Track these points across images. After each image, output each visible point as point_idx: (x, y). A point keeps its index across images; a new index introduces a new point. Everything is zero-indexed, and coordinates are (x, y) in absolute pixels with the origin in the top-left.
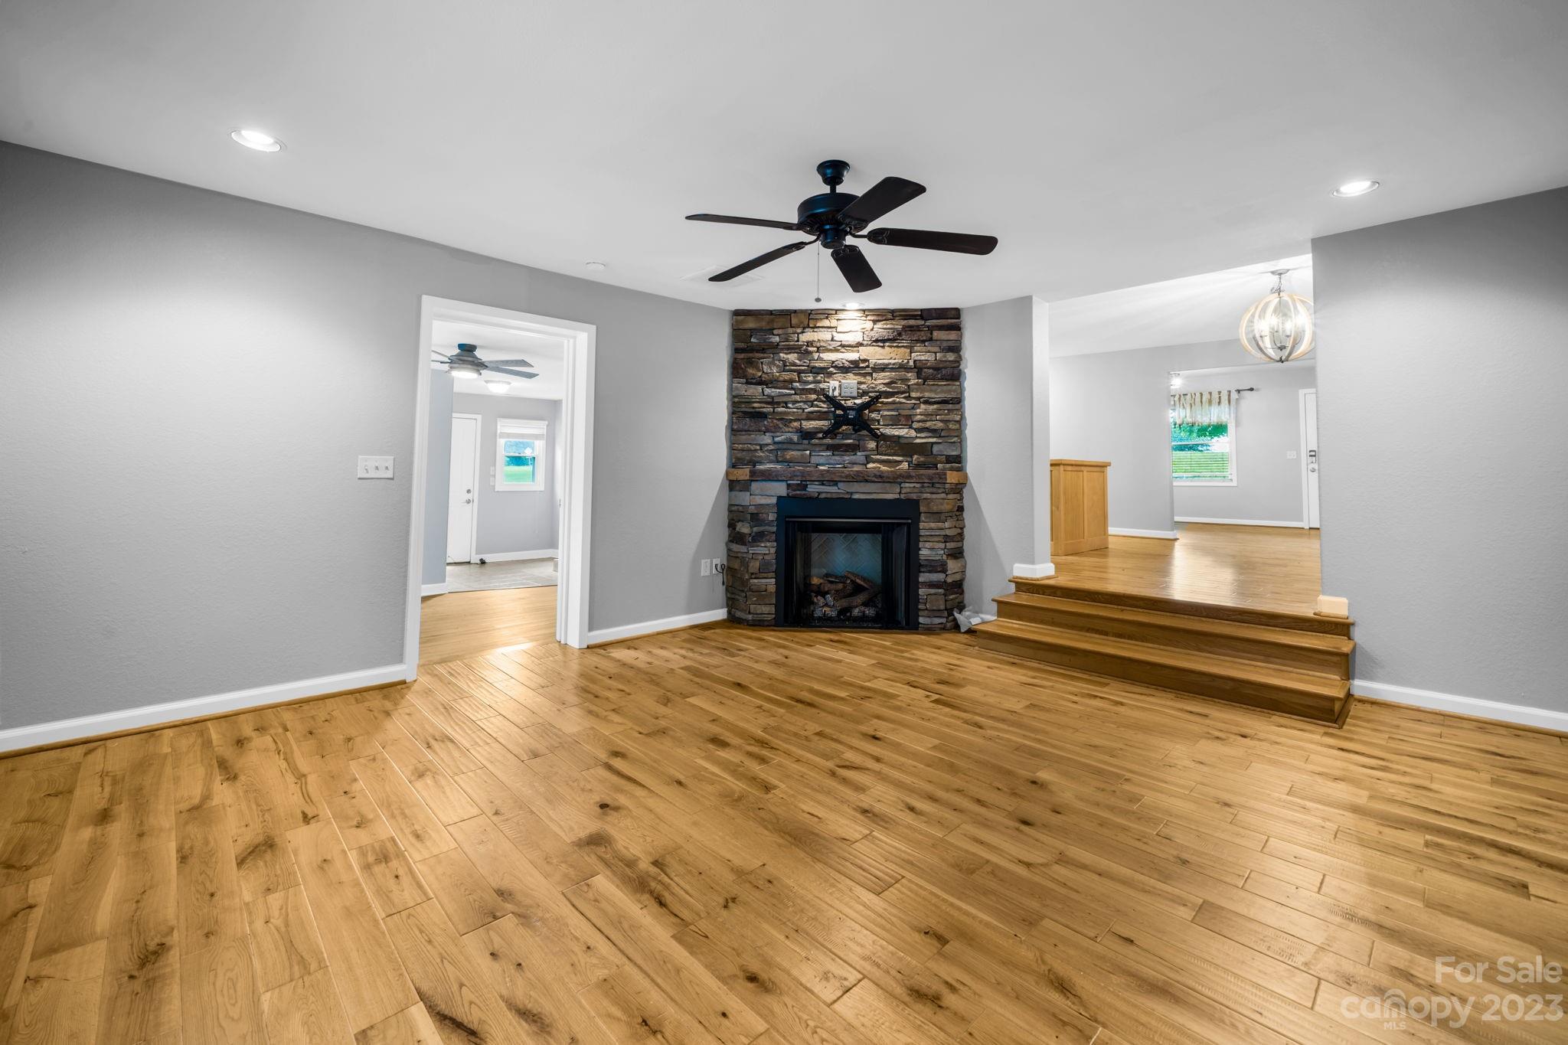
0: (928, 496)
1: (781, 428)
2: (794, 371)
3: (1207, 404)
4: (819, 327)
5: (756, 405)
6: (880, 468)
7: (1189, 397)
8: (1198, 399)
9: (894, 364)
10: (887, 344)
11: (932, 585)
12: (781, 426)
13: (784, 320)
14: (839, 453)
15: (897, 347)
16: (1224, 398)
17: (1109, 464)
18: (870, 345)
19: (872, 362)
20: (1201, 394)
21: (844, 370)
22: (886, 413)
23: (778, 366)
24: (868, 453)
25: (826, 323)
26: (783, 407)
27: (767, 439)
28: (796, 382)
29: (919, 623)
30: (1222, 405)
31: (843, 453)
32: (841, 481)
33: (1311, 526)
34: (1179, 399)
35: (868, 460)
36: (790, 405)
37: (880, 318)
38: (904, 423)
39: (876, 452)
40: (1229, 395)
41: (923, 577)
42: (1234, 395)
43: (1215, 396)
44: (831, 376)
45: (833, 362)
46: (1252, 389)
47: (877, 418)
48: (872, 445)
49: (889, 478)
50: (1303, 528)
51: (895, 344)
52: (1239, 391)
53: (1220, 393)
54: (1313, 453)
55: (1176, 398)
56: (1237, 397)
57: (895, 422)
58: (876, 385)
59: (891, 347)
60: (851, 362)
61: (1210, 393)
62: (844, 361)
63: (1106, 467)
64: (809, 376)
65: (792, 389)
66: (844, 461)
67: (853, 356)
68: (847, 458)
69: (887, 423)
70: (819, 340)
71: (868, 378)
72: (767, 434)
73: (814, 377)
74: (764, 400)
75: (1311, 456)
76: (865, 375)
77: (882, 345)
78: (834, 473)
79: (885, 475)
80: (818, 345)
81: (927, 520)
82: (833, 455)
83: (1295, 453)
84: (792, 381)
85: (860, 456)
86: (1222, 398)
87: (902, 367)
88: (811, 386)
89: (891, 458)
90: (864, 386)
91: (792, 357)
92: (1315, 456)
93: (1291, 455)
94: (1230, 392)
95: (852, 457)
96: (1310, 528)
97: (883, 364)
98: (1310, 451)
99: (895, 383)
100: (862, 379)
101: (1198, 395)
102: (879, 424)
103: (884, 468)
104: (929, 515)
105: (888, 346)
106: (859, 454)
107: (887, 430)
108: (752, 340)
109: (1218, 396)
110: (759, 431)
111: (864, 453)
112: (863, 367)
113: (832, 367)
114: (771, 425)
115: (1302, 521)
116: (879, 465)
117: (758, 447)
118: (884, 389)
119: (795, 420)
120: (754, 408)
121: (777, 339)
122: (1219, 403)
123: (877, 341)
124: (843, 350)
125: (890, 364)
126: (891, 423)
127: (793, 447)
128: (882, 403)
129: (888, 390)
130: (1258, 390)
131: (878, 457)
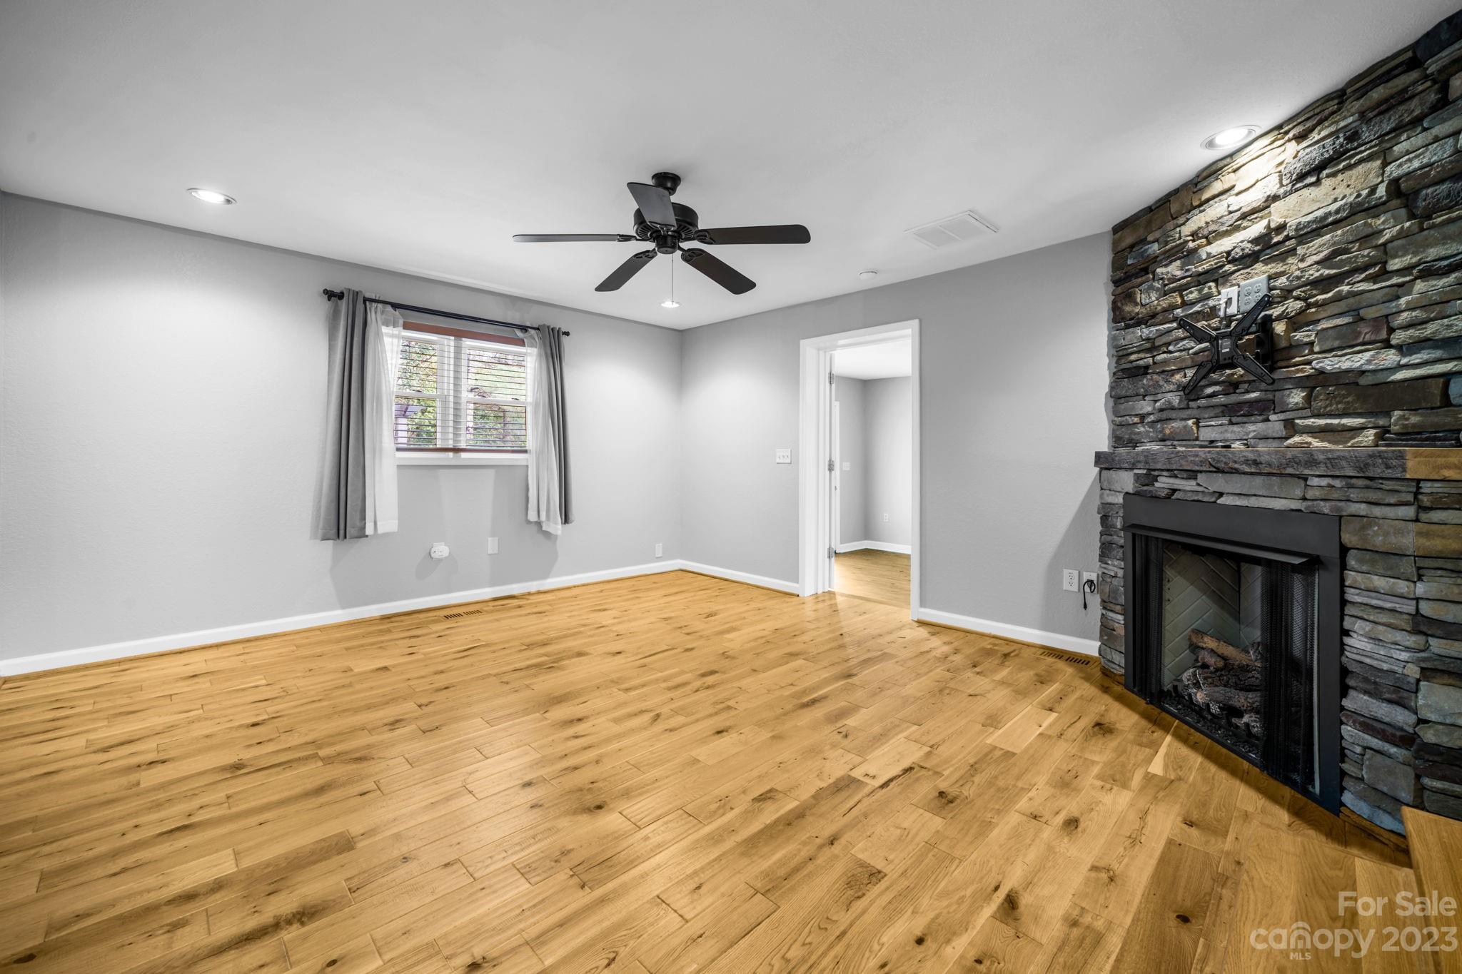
0: (1362, 509)
1: (1161, 387)
2: (1173, 290)
4: (1208, 200)
5: (1133, 357)
6: (1310, 443)
9: (1337, 211)
10: (1325, 172)
11: (1369, 725)
12: (1161, 383)
13: (1162, 213)
14: (1240, 419)
15: (1349, 167)
18: (1291, 192)
19: (1292, 223)
21: (1247, 260)
22: (1324, 325)
23: (1157, 290)
24: (1288, 415)
25: (1217, 187)
26: (1164, 352)
27: (1146, 406)
28: (1177, 307)
29: (1343, 805)
31: (1245, 419)
32: (1201, 472)
35: (1291, 428)
36: (1171, 348)
37: (1309, 124)
38: (1368, 338)
39: (1307, 412)
41: (1356, 701)
44: (1227, 281)
45: (1229, 253)
47: (1306, 340)
48: (1297, 397)
49: (1270, 465)
51: (1341, 166)
57: (1346, 341)
58: (1303, 270)
59: (1334, 175)
60: (1255, 241)
62: (1246, 245)
64: (1191, 292)
65: (1175, 319)
66: (1247, 434)
67: (1257, 229)
68: (1251, 427)
69: (1327, 346)
70: (1207, 223)
71: (1290, 260)
72: (1146, 398)
73: (1200, 291)
74: (1143, 348)
76: (1282, 257)
77: (1313, 179)
78: (1185, 457)
79: (1263, 459)
80: (1206, 232)
81: (1364, 568)
82: (1231, 423)
84: (1172, 307)
85: (1275, 424)
87: (1359, 209)
88: (1197, 308)
89: (1336, 421)
90: (1282, 281)
91: (1174, 269)
95: (1260, 425)
97: (1315, 221)
99: (1346, 251)
100: (1279, 267)
102: (1312, 352)
103: (1316, 443)
104: (1368, 556)
105: (1328, 176)
106: (1273, 417)
107: (1327, 362)
108: (1129, 262)
110: (1138, 395)
111: (1282, 416)
112: (1279, 243)
113: (1229, 262)
114: (1151, 383)
116: (1309, 439)
117: (1136, 420)
118: (1317, 274)
119: (1179, 370)
120: (1132, 362)
121: (1156, 246)
123: (1302, 177)
124: (1245, 224)
125: (1330, 214)
126: (1336, 344)
127: (1173, 414)
128: (1316, 304)
129: (1327, 272)
131: (1310, 422)
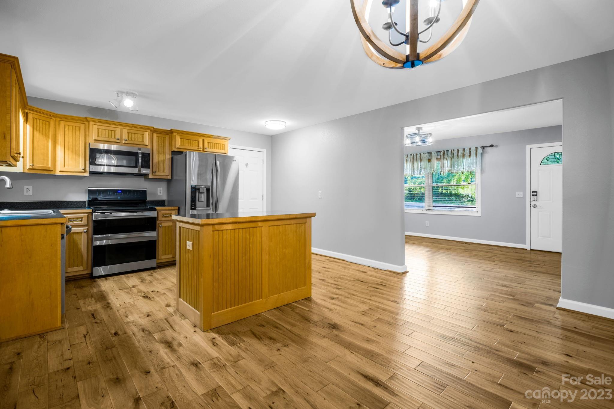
3: (462, 157)
7: (450, 152)
8: (455, 154)
16: (473, 152)
17: (314, 215)
20: (458, 150)
30: (472, 157)
33: (532, 248)
34: (444, 153)
40: (476, 151)
42: (480, 151)
43: (467, 151)
46: (492, 146)
50: (526, 249)
52: (483, 148)
53: (470, 149)
54: (535, 194)
55: (442, 154)
56: (482, 152)
61: (464, 149)
63: (310, 217)
75: (533, 195)
83: (522, 193)
86: (471, 152)
92: (536, 195)
93: (519, 194)
94: (477, 148)
96: (531, 250)
98: (533, 192)
101: (456, 150)
109: (469, 151)
115: (525, 244)
122: (470, 156)
130: (497, 146)
